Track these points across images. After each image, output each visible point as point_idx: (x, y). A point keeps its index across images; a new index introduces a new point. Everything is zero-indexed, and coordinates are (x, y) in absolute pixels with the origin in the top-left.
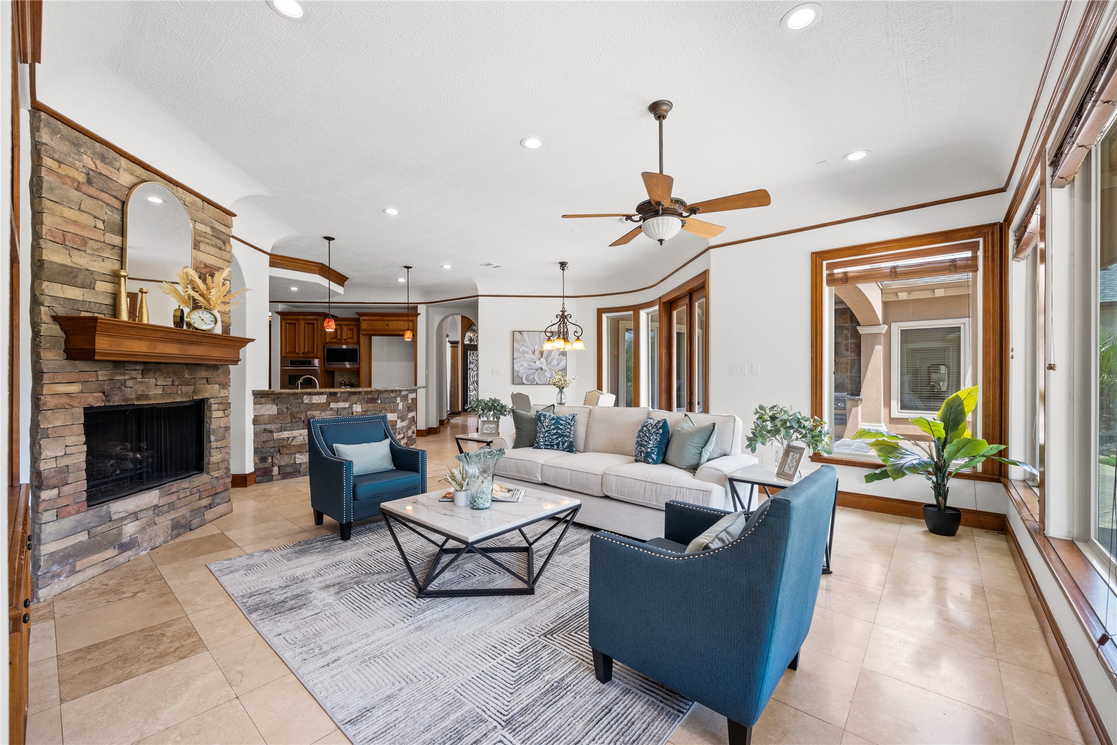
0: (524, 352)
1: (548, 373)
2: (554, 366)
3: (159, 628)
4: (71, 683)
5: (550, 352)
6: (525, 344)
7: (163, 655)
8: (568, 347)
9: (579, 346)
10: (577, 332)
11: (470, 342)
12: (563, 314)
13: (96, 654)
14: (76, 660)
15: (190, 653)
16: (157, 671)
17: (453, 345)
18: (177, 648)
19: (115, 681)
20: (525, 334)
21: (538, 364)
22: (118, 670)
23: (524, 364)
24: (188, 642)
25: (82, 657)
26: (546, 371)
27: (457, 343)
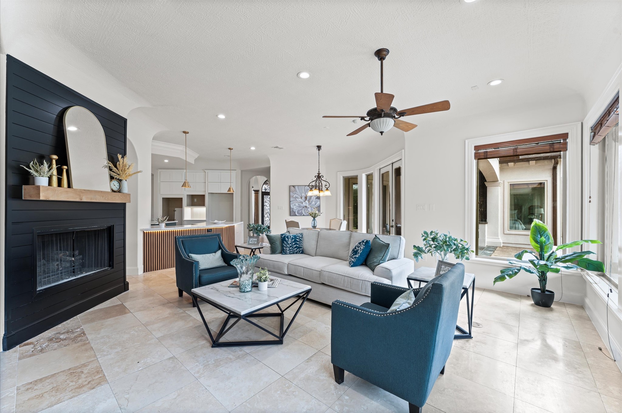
0: (296, 198)
1: (310, 209)
2: (313, 205)
3: (80, 368)
4: (22, 407)
5: (311, 197)
6: (297, 193)
7: (81, 387)
8: (322, 194)
9: (328, 193)
10: (327, 186)
11: (265, 191)
12: (319, 175)
13: (40, 386)
14: (27, 389)
15: (97, 385)
16: (76, 398)
17: (256, 192)
18: (90, 382)
19: (49, 405)
20: (296, 187)
21: (304, 204)
22: (52, 397)
23: (296, 204)
24: (97, 377)
25: (31, 388)
26: (308, 208)
27: (258, 191)
